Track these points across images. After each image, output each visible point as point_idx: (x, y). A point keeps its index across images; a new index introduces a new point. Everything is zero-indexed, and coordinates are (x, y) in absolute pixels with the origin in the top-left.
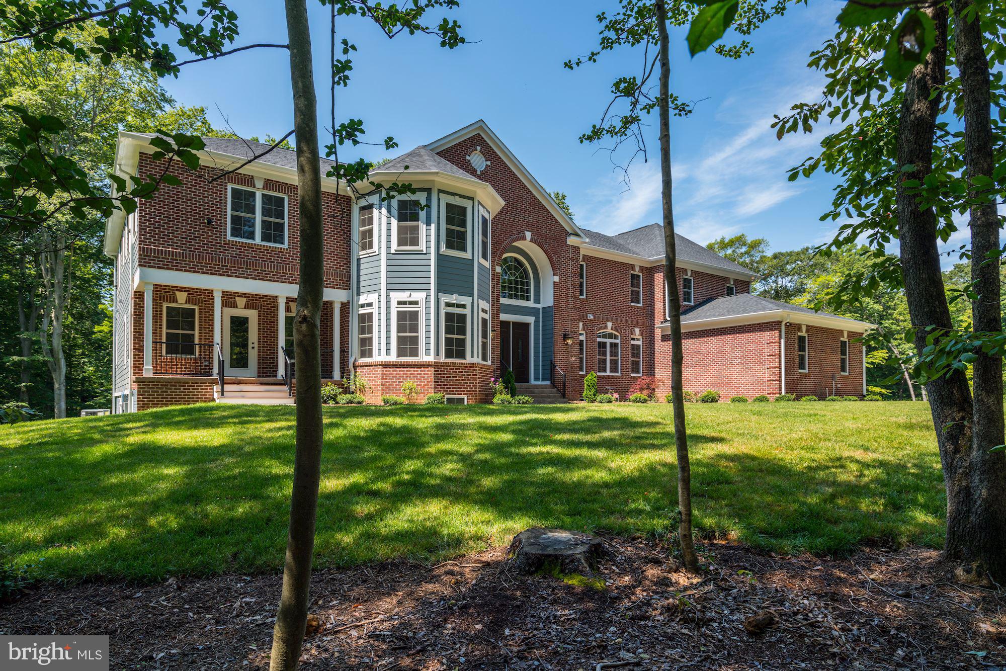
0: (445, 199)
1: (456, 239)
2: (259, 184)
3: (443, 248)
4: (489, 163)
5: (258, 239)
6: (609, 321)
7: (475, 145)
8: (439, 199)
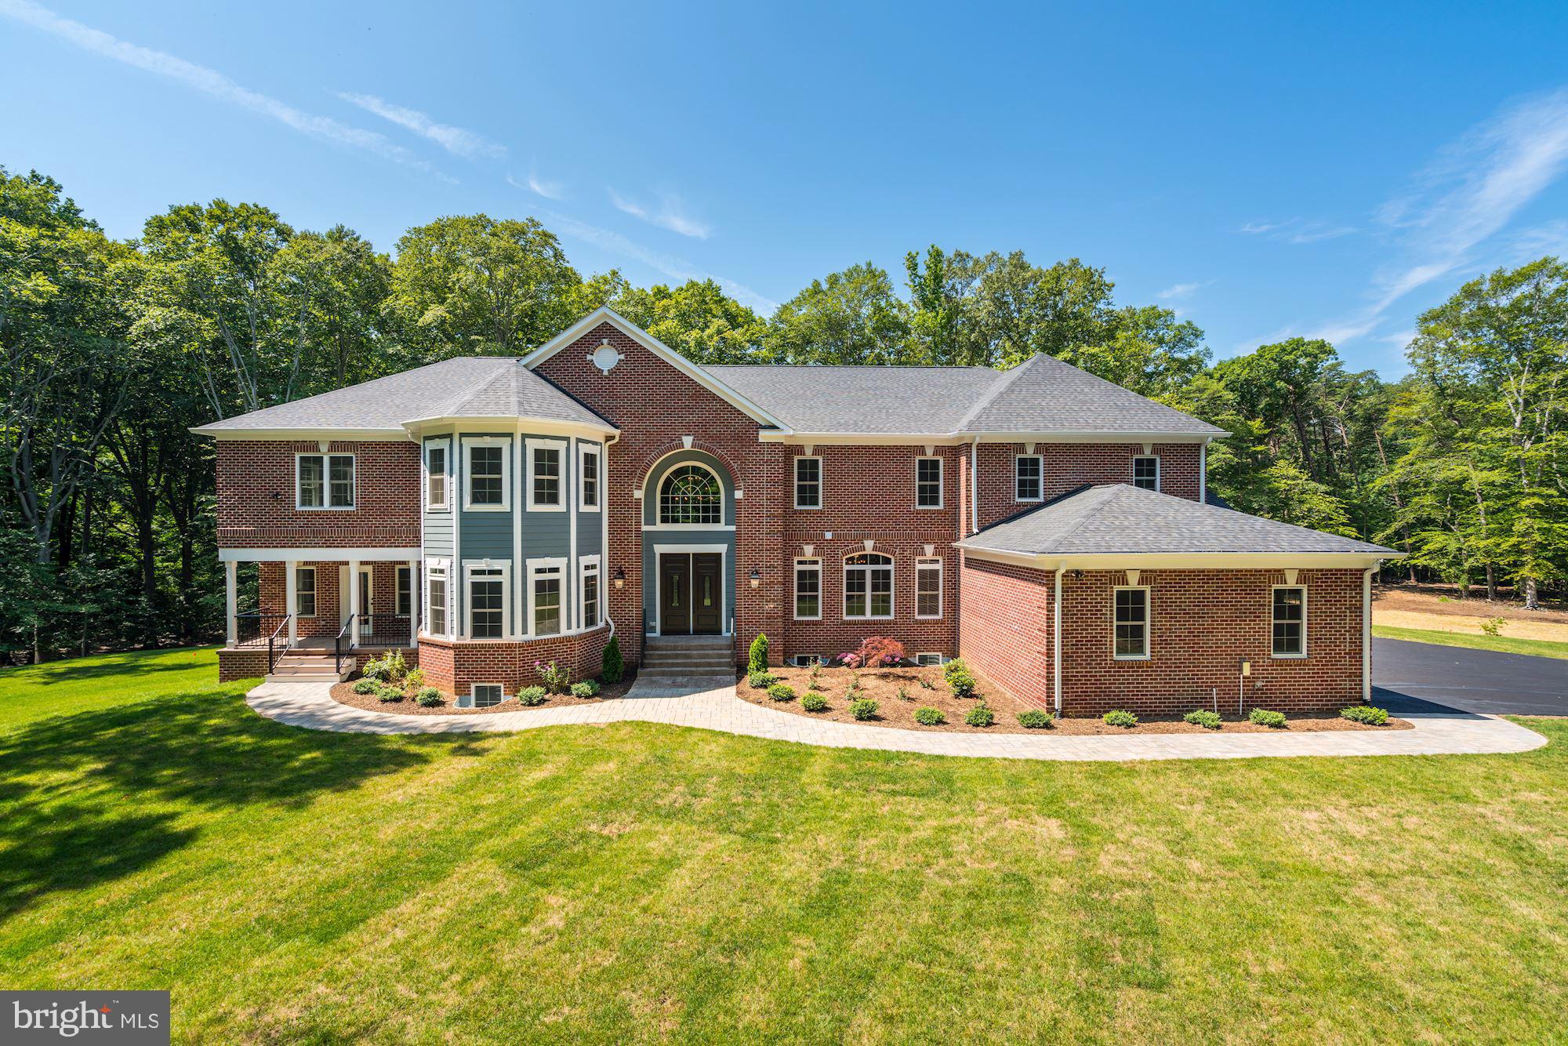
0: (469, 443)
1: (486, 489)
2: (324, 448)
3: (468, 506)
4: (622, 357)
5: (327, 506)
6: (869, 537)
7: (600, 338)
8: (461, 446)
